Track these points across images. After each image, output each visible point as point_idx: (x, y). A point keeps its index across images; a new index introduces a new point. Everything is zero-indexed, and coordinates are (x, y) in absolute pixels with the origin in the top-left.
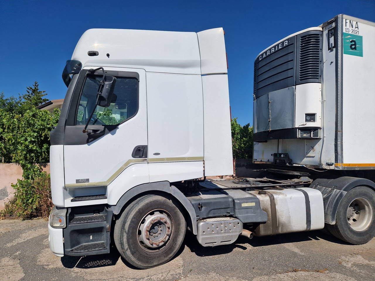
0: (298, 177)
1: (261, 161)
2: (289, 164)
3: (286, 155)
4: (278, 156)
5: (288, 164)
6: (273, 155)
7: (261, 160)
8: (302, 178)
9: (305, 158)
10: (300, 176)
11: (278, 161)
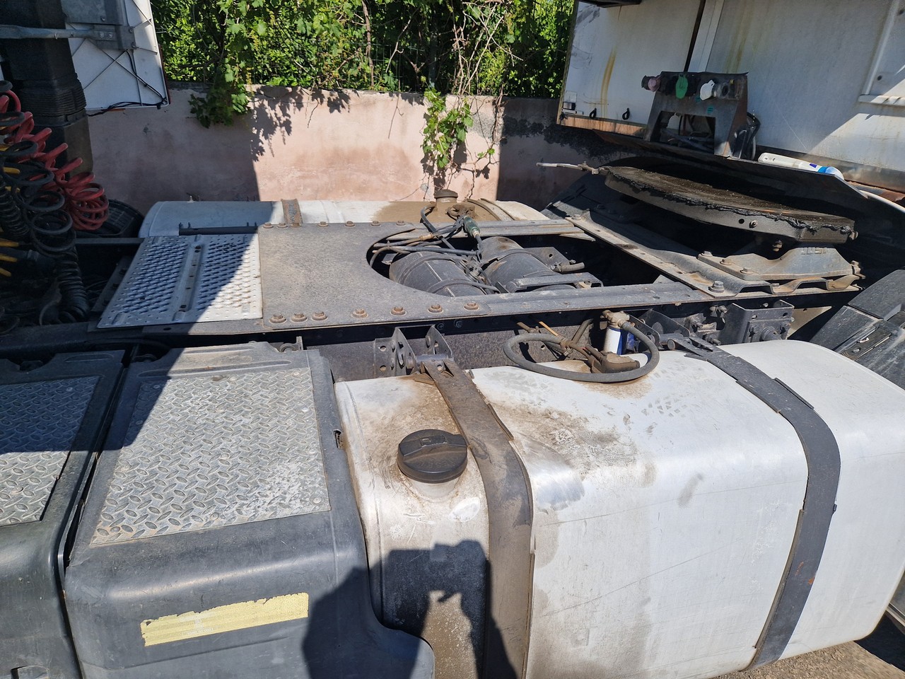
0: (770, 247)
1: (594, 115)
2: (734, 151)
3: (733, 86)
4: (681, 92)
5: (725, 151)
6: (651, 84)
7: (595, 112)
8: (797, 254)
9: (860, 118)
10: (790, 244)
11: (673, 123)
